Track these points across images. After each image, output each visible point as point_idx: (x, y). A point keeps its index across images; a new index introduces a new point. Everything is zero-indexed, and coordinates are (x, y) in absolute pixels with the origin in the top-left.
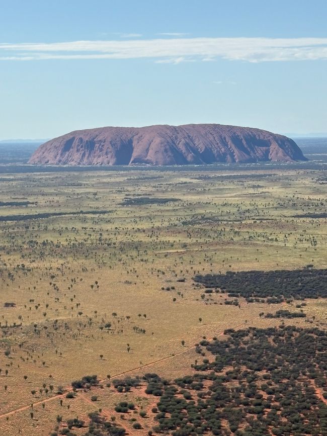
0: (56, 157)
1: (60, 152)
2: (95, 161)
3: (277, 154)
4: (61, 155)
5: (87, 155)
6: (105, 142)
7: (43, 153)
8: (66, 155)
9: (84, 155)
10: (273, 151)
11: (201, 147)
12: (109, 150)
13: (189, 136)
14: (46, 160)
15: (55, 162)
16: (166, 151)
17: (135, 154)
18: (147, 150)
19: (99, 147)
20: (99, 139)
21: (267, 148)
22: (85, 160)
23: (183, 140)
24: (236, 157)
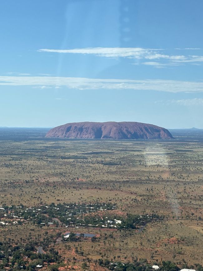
0: (63, 134)
1: (65, 132)
2: (84, 136)
3: (164, 135)
4: (66, 134)
5: (79, 134)
6: (89, 128)
7: (55, 132)
8: (68, 134)
9: (78, 134)
10: (162, 134)
11: (133, 132)
12: (91, 132)
13: (126, 127)
14: (58, 136)
15: (63, 137)
16: (119, 133)
17: (104, 134)
18: (110, 132)
19: (86, 131)
20: (86, 127)
21: (159, 133)
22: (79, 136)
23: (125, 129)
24: (148, 136)
